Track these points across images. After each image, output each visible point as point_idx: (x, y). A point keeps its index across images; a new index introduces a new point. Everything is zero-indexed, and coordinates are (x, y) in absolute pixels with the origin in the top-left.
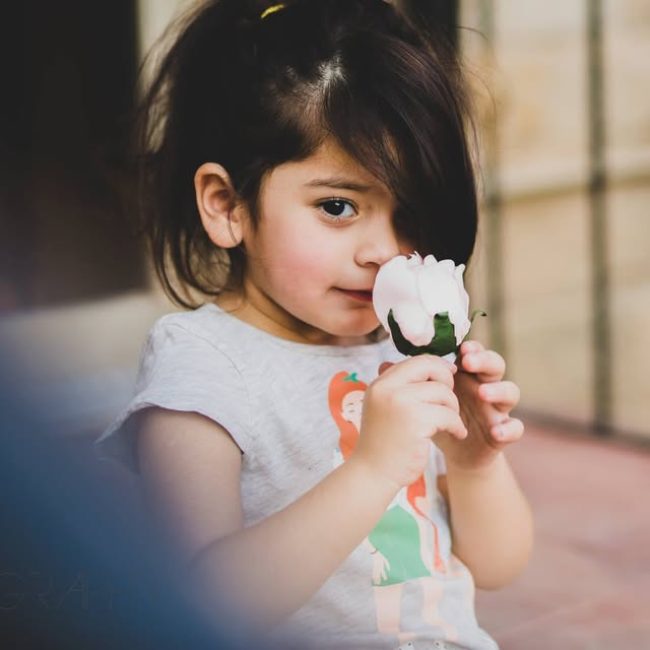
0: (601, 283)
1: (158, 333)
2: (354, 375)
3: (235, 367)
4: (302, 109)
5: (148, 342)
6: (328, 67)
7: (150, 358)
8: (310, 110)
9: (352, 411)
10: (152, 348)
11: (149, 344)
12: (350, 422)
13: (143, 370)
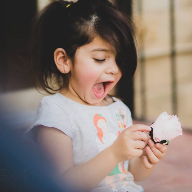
0: (174, 84)
1: (43, 102)
2: (101, 115)
3: (66, 112)
4: (88, 29)
5: (40, 104)
6: (94, 16)
7: (41, 109)
8: (90, 28)
9: (100, 125)
10: (41, 106)
11: (40, 105)
12: (100, 128)
13: (38, 113)
